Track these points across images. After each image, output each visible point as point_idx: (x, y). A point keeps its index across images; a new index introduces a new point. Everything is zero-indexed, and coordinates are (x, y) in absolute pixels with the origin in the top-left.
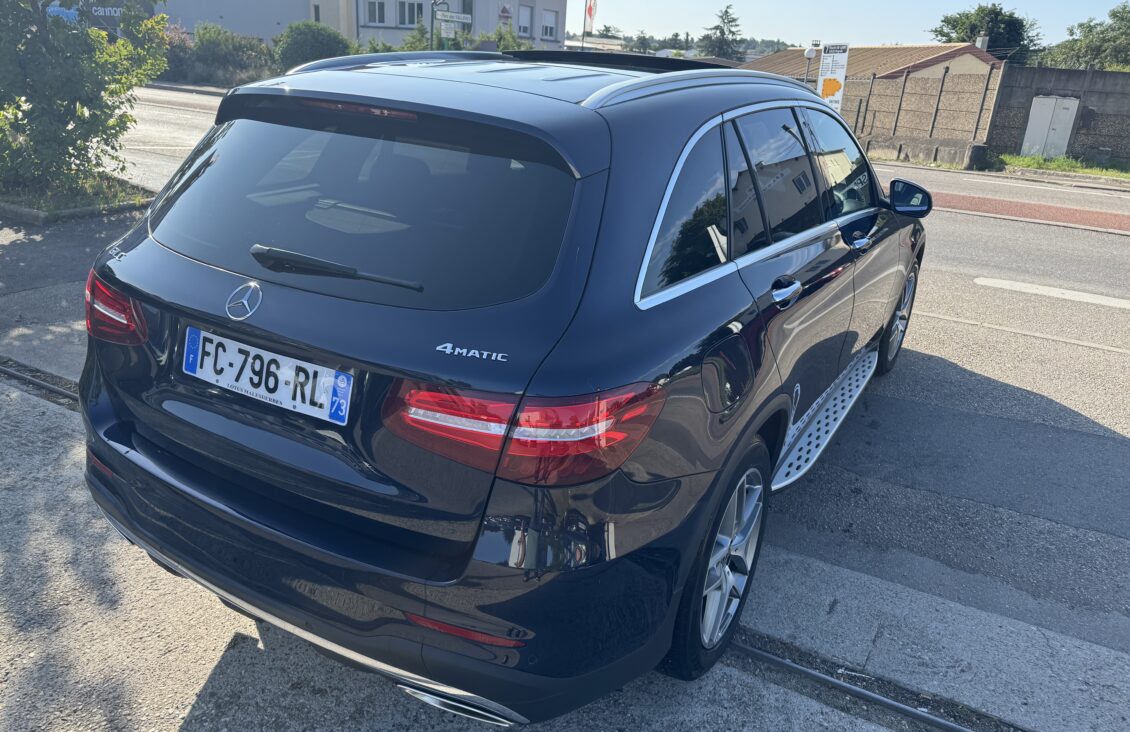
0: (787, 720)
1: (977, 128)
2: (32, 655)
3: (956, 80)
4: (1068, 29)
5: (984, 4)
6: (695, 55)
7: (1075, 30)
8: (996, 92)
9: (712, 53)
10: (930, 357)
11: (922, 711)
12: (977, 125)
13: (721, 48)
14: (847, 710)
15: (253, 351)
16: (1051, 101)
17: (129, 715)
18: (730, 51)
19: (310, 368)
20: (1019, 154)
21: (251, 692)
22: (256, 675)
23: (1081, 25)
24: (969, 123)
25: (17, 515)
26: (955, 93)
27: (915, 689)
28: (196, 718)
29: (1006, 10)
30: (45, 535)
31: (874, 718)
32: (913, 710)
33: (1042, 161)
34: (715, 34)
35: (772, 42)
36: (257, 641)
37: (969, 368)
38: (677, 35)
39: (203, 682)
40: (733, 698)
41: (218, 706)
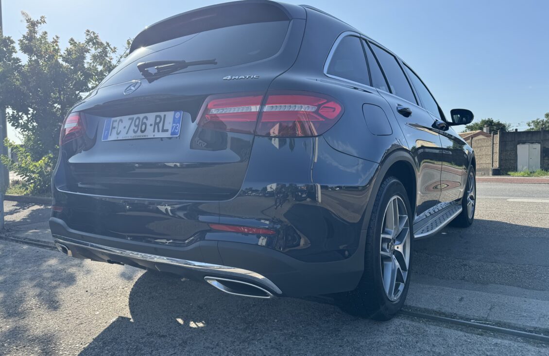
0: (444, 339)
1: (493, 162)
2: (8, 327)
3: (477, 142)
4: (527, 124)
5: (484, 119)
7: (531, 124)
8: (498, 144)
10: (491, 221)
12: (493, 160)
14: (482, 335)
15: (135, 116)
16: (526, 146)
17: (54, 347)
19: (162, 114)
20: (517, 171)
21: (124, 337)
22: (128, 331)
23: (533, 122)
24: (488, 160)
25: (15, 282)
26: (478, 147)
28: (91, 348)
29: (495, 120)
30: (27, 287)
31: (499, 337)
33: (529, 173)
36: (130, 319)
37: (514, 223)
39: (97, 335)
40: (409, 332)
41: (104, 343)
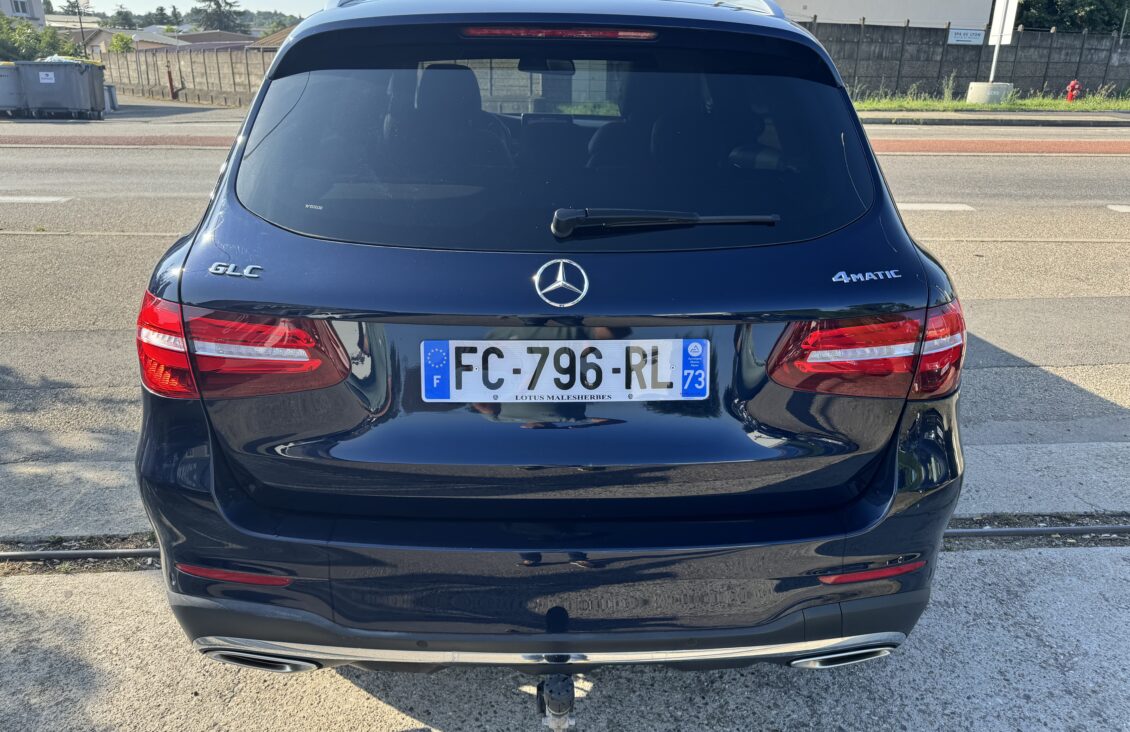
6: (191, 30)
9: (211, 26)
11: (987, 528)
13: (220, 22)
15: (554, 345)
18: (232, 24)
19: (647, 344)
27: (968, 516)
32: (980, 530)
34: (210, 6)
35: (270, 13)
38: (162, 9)
